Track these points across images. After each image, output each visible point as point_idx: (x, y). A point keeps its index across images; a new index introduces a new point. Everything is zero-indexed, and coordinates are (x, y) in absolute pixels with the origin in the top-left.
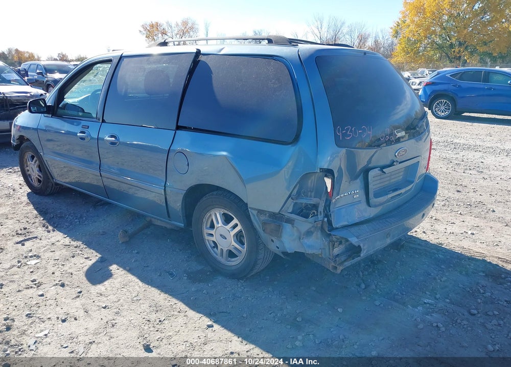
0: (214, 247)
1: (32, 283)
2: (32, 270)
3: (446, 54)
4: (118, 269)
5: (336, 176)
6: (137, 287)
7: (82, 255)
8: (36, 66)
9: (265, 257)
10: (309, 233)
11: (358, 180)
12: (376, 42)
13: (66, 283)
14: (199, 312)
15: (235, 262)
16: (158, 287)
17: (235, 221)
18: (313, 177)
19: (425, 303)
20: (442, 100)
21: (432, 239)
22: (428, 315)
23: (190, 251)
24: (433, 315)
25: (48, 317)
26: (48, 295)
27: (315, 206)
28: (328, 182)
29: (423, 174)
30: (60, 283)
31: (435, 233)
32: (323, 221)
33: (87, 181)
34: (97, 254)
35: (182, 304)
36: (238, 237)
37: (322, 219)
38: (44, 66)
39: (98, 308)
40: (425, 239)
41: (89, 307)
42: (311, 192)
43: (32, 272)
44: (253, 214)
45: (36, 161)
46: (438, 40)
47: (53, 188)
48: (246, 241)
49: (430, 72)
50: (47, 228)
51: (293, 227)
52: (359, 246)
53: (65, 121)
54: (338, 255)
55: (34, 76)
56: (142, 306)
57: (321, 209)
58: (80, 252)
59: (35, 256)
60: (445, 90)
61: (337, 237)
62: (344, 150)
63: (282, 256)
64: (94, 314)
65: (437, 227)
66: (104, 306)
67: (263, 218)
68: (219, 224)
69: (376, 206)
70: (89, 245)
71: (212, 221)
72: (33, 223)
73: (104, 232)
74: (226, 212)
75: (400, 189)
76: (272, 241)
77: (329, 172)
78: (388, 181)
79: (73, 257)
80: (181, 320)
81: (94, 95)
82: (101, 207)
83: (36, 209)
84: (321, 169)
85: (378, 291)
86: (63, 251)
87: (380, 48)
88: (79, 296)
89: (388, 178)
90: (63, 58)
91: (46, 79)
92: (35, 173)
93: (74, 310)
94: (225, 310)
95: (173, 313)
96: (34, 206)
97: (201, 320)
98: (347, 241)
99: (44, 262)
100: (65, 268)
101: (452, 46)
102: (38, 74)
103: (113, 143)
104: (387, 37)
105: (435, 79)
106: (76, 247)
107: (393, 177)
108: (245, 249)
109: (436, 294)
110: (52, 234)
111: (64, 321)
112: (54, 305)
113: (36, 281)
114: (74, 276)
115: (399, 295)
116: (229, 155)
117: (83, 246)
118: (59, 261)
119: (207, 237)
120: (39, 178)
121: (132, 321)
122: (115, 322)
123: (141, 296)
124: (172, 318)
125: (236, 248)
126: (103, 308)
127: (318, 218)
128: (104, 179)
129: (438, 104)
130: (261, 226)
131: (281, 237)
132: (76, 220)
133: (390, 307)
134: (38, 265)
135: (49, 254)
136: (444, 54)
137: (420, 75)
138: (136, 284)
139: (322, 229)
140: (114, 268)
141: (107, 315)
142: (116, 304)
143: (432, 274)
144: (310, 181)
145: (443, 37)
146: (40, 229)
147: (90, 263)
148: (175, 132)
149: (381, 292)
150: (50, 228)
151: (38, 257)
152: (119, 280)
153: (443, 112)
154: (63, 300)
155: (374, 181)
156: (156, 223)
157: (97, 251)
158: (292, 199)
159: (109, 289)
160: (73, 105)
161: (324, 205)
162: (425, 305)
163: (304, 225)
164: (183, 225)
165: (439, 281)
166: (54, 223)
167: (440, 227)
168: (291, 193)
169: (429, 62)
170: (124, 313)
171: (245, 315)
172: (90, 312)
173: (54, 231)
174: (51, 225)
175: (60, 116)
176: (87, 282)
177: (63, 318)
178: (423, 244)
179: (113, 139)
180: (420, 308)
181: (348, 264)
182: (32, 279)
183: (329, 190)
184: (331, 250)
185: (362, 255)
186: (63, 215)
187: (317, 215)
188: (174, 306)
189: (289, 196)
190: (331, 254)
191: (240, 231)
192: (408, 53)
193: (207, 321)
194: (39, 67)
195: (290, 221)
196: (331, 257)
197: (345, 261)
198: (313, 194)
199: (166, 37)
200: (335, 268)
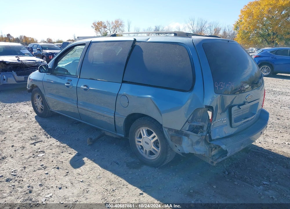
0: (141, 149)
1: (41, 167)
2: (41, 159)
3: (266, 39)
4: (87, 160)
5: (214, 110)
6: (99, 170)
7: (67, 152)
8: (37, 46)
9: (171, 155)
10: (198, 142)
11: (226, 112)
12: (225, 32)
13: (60, 167)
14: (134, 186)
15: (153, 157)
16: (110, 171)
17: (154, 134)
18: (201, 111)
19: (264, 184)
20: (265, 66)
21: (265, 146)
22: (266, 191)
23: (127, 151)
24: (269, 191)
25: (51, 186)
26: (50, 174)
27: (202, 127)
28: (210, 113)
29: (260, 109)
30: (57, 167)
31: (266, 143)
32: (206, 136)
33: (68, 110)
34: (75, 151)
35: (125, 181)
36: (155, 143)
37: (205, 134)
38: (41, 45)
39: (78, 182)
40: (261, 146)
41: (73, 181)
42: (200, 119)
43: (41, 160)
44: (165, 131)
45: (41, 98)
46: (261, 32)
47: (49, 114)
48: (160, 146)
49: (256, 50)
50: (47, 136)
51: (189, 139)
52: (226, 150)
53: (58, 77)
54: (214, 155)
55: (36, 51)
56: (102, 181)
57: (205, 128)
58: (66, 150)
59: (42, 151)
60: (267, 60)
61: (214, 145)
62: (219, 95)
63: (182, 155)
64: (76, 185)
65: (267, 139)
66: (81, 181)
67: (171, 133)
68: (145, 136)
69: (235, 128)
70: (71, 146)
71: (141, 134)
72: (39, 133)
73: (78, 139)
74: (149, 129)
75: (248, 118)
76: (176, 146)
77: (210, 108)
78: (242, 113)
79: (62, 152)
80: (125, 190)
81: (74, 63)
82: (76, 124)
83: (40, 125)
84: (206, 106)
85: (236, 176)
86: (56, 149)
87: (227, 36)
88: (67, 175)
89: (242, 112)
90: (50, 41)
91: (42, 53)
92: (39, 105)
93: (65, 183)
94: (149, 185)
95: (120, 186)
96: (39, 123)
97: (136, 190)
98: (219, 147)
99: (47, 155)
100: (59, 159)
101: (269, 35)
102: (38, 50)
103: (85, 90)
104: (231, 30)
105: (260, 54)
106: (63, 147)
107: (244, 111)
108: (160, 151)
109: (270, 179)
110: (50, 139)
111: (60, 189)
112: (54, 179)
113: (43, 166)
114: (64, 163)
115: (248, 179)
116: (153, 98)
117: (67, 147)
118: (55, 155)
119: (137, 143)
120: (42, 108)
121: (98, 190)
122: (88, 190)
123: (101, 176)
124: (120, 189)
125: (154, 150)
126: (81, 182)
127: (203, 134)
128: (79, 110)
129: (262, 68)
130: (170, 138)
131: (181, 144)
132: (62, 132)
133: (244, 186)
134: (44, 156)
135: (49, 151)
136: (264, 40)
137: (250, 51)
138: (98, 169)
139: (205, 140)
140: (85, 159)
141: (84, 186)
142: (88, 180)
143: (267, 167)
144: (198, 113)
145: (264, 30)
146: (43, 136)
147: (72, 156)
148: (122, 84)
149: (237, 177)
150: (49, 136)
151: (44, 152)
152: (89, 166)
153: (265, 73)
154: (59, 177)
155: (234, 113)
156: (107, 134)
157: (75, 150)
158: (188, 122)
159: (83, 171)
160: (62, 68)
161: (207, 126)
162: (264, 185)
163: (195, 137)
164: (124, 136)
165: (271, 171)
166: (51, 133)
167: (269, 140)
168: (188, 119)
169: (256, 44)
170: (93, 185)
171: (160, 188)
172: (74, 184)
173: (51, 138)
174: (49, 134)
175: (55, 74)
176: (71, 167)
177: (60, 187)
178: (260, 149)
179: (85, 87)
180: (261, 187)
181: (220, 160)
182: (41, 164)
183: (210, 118)
184: (210, 153)
185: (228, 155)
186: (55, 129)
187: (203, 132)
188: (120, 182)
189: (187, 121)
190: (210, 155)
191: (157, 140)
192: (243, 39)
193: (139, 191)
194: (38, 46)
195: (187, 135)
196: (210, 157)
197: (218, 158)
198: (200, 120)
199: (106, 29)
200: (212, 162)
